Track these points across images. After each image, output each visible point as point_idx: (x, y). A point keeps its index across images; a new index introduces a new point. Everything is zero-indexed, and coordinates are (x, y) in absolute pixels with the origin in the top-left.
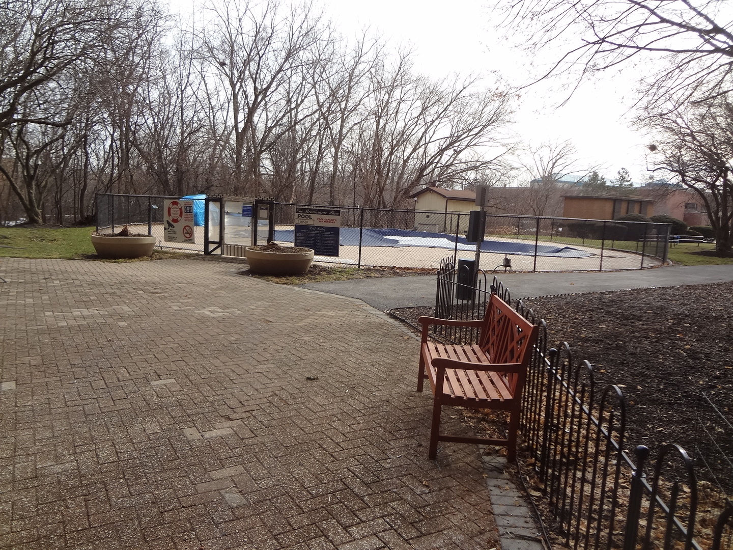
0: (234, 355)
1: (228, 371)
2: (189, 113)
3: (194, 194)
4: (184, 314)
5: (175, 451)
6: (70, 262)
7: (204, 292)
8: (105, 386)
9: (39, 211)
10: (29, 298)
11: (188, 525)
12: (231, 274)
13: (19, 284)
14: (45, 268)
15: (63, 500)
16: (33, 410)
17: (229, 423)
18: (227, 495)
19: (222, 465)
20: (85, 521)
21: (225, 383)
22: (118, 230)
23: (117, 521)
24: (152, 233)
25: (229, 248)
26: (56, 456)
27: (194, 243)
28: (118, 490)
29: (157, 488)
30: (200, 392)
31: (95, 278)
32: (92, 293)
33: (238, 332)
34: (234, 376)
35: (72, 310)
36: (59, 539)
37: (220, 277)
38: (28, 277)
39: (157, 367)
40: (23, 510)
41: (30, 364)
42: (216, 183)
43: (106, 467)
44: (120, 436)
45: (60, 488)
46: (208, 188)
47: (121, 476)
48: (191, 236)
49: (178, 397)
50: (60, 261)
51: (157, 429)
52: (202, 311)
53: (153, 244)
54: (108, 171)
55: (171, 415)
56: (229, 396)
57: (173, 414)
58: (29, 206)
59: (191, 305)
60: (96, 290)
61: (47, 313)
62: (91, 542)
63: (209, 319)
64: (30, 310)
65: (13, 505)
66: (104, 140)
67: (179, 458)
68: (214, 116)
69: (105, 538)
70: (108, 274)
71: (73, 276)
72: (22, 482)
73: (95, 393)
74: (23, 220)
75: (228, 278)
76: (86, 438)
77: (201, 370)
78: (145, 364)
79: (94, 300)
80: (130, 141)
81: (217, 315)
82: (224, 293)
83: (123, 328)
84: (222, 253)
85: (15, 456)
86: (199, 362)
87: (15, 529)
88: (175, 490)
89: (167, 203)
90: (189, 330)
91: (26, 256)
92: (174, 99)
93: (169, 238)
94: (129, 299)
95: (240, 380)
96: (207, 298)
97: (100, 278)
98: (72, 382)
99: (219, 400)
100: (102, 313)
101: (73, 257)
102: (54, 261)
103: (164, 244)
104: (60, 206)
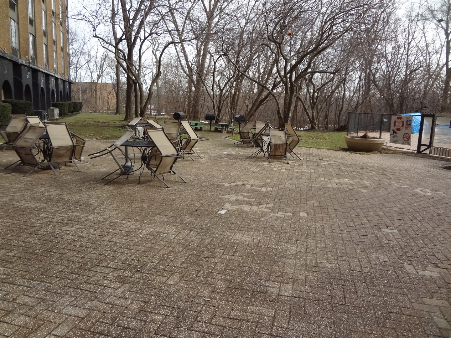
0: (441, 224)
1: (436, 234)
2: (412, 58)
3: (411, 112)
4: (403, 190)
5: (398, 277)
6: (333, 151)
7: (417, 178)
8: (353, 226)
9: (317, 122)
10: (312, 169)
11: (407, 327)
12: (437, 167)
13: (307, 161)
14: (320, 154)
15: (331, 284)
16: (315, 230)
17: (437, 269)
18: (435, 318)
19: (432, 296)
20: (343, 300)
21: (434, 241)
22: (361, 134)
23: (361, 307)
24: (382, 137)
25: (436, 150)
26: (327, 259)
27: (410, 145)
28: (362, 289)
29: (386, 295)
30: (416, 243)
31: (347, 162)
32: (345, 171)
33: (444, 208)
34: (441, 238)
35: (335, 179)
36: (329, 305)
37: (429, 169)
38: (311, 158)
39: (386, 221)
40: (311, 282)
41: (313, 205)
42: (427, 105)
43: (355, 273)
44: (363, 257)
45: (329, 276)
46: (421, 108)
47: (364, 281)
48: (408, 140)
49: (400, 243)
50: (327, 151)
51: (386, 259)
52: (416, 190)
53: (382, 144)
54: (355, 99)
55: (395, 253)
56: (437, 251)
57: (397, 252)
58: (312, 120)
59: (408, 185)
60: (348, 169)
61: (321, 179)
62: (346, 313)
63: (421, 196)
64: (313, 176)
65: (306, 278)
66: (354, 81)
67: (401, 282)
68: (430, 59)
69: (354, 314)
70: (354, 160)
71: (335, 160)
72: (310, 267)
73: (348, 228)
74: (307, 127)
75: (435, 170)
76: (343, 253)
77: (416, 229)
78: (378, 218)
79: (347, 175)
80: (371, 80)
81: (427, 194)
82: (433, 180)
83: (364, 193)
84: (431, 153)
85: (307, 252)
86: (414, 223)
87: (307, 291)
88: (397, 301)
89: (394, 118)
90: (407, 201)
91: (310, 146)
92: (402, 51)
93: (392, 141)
94: (367, 176)
95: (446, 242)
96: (419, 182)
97: (350, 162)
98: (335, 219)
99: (429, 252)
100: (352, 182)
101: (334, 149)
102: (324, 150)
103: (389, 144)
104: (327, 120)
